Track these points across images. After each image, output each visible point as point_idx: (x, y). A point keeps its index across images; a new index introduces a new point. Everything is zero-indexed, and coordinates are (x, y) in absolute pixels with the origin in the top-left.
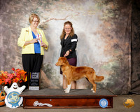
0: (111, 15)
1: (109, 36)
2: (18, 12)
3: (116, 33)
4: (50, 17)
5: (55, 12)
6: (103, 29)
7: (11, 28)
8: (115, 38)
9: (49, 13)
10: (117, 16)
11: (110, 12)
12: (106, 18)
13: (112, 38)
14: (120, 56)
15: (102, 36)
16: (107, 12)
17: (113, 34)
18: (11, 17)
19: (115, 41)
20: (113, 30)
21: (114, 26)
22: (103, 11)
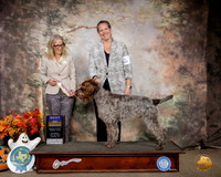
0: (175, 20)
1: (172, 53)
2: (29, 15)
3: (184, 48)
4: (78, 24)
5: (86, 15)
6: (163, 43)
7: (17, 41)
8: (181, 56)
9: (75, 18)
10: (185, 22)
11: (173, 16)
12: (167, 24)
13: (177, 56)
14: (189, 85)
15: (160, 53)
16: (168, 15)
17: (178, 51)
18: (17, 24)
19: (182, 61)
20: (178, 45)
21: (180, 39)
22: (162, 15)
